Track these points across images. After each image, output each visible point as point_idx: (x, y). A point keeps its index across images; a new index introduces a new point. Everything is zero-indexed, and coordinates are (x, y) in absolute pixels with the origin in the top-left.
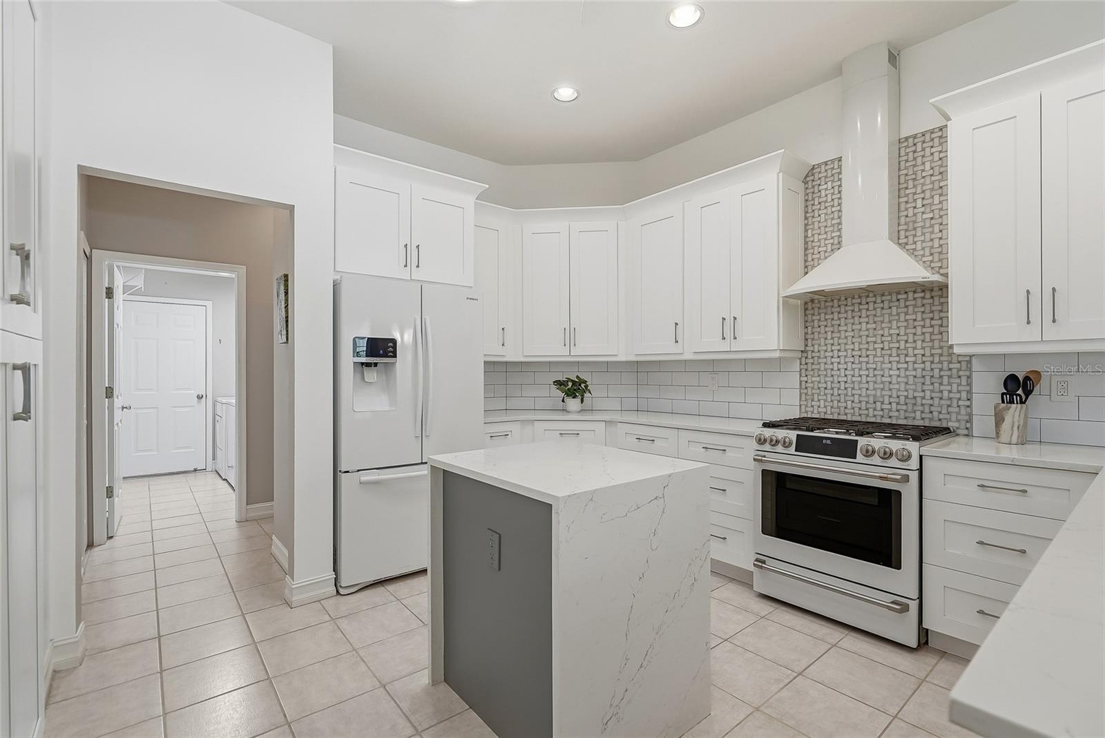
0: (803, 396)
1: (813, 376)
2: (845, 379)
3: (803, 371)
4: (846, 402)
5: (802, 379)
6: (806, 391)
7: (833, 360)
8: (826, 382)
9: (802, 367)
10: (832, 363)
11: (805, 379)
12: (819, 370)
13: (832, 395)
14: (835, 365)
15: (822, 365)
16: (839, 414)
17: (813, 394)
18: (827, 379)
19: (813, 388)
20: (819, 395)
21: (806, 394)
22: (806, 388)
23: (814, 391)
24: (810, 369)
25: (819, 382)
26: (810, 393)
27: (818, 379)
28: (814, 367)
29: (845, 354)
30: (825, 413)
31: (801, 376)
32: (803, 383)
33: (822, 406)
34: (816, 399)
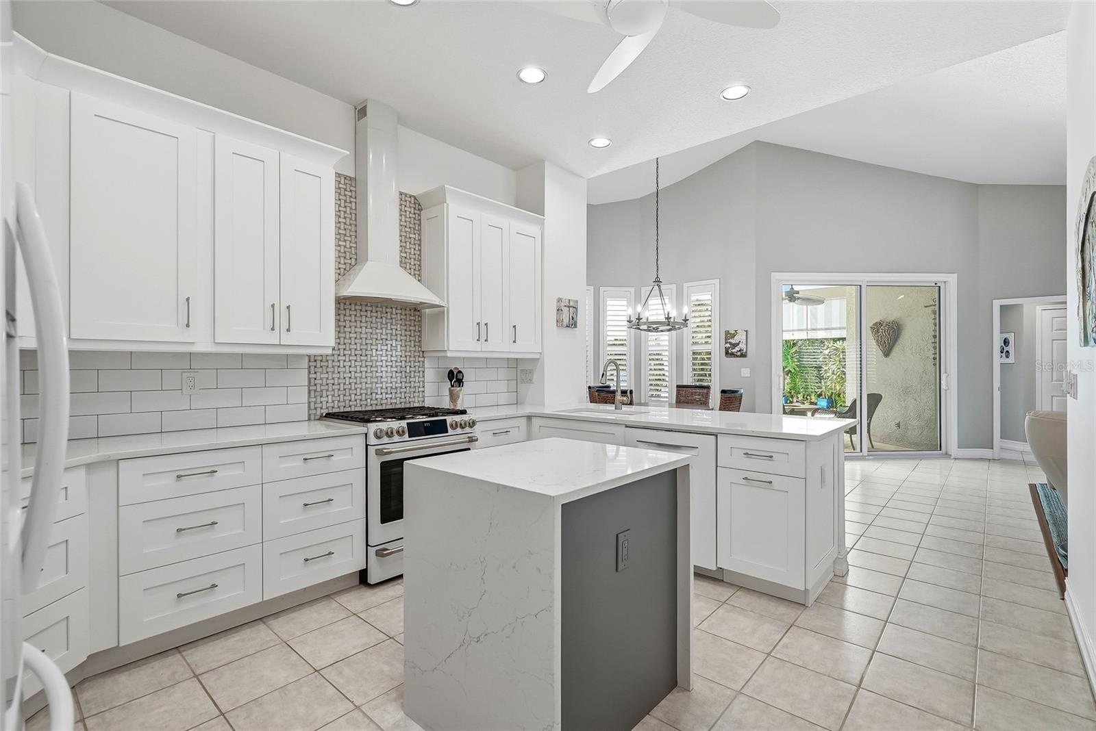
0: (312, 393)
1: (321, 373)
2: (349, 375)
3: (312, 368)
4: (350, 395)
5: (311, 376)
6: (315, 388)
7: (340, 358)
8: (333, 379)
9: (311, 364)
10: (339, 361)
11: (314, 376)
12: (327, 367)
13: (339, 390)
14: (342, 362)
15: (330, 362)
16: (344, 407)
17: (322, 391)
18: (334, 376)
19: (321, 385)
20: (327, 390)
21: (315, 391)
22: (315, 385)
23: (322, 388)
24: (318, 366)
25: (327, 379)
26: (319, 390)
27: (326, 376)
28: (322, 364)
29: (349, 352)
30: (333, 407)
31: (309, 373)
32: (312, 380)
33: (330, 401)
34: (324, 395)
